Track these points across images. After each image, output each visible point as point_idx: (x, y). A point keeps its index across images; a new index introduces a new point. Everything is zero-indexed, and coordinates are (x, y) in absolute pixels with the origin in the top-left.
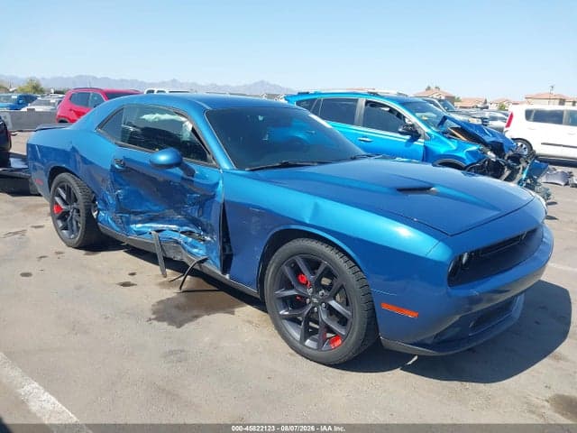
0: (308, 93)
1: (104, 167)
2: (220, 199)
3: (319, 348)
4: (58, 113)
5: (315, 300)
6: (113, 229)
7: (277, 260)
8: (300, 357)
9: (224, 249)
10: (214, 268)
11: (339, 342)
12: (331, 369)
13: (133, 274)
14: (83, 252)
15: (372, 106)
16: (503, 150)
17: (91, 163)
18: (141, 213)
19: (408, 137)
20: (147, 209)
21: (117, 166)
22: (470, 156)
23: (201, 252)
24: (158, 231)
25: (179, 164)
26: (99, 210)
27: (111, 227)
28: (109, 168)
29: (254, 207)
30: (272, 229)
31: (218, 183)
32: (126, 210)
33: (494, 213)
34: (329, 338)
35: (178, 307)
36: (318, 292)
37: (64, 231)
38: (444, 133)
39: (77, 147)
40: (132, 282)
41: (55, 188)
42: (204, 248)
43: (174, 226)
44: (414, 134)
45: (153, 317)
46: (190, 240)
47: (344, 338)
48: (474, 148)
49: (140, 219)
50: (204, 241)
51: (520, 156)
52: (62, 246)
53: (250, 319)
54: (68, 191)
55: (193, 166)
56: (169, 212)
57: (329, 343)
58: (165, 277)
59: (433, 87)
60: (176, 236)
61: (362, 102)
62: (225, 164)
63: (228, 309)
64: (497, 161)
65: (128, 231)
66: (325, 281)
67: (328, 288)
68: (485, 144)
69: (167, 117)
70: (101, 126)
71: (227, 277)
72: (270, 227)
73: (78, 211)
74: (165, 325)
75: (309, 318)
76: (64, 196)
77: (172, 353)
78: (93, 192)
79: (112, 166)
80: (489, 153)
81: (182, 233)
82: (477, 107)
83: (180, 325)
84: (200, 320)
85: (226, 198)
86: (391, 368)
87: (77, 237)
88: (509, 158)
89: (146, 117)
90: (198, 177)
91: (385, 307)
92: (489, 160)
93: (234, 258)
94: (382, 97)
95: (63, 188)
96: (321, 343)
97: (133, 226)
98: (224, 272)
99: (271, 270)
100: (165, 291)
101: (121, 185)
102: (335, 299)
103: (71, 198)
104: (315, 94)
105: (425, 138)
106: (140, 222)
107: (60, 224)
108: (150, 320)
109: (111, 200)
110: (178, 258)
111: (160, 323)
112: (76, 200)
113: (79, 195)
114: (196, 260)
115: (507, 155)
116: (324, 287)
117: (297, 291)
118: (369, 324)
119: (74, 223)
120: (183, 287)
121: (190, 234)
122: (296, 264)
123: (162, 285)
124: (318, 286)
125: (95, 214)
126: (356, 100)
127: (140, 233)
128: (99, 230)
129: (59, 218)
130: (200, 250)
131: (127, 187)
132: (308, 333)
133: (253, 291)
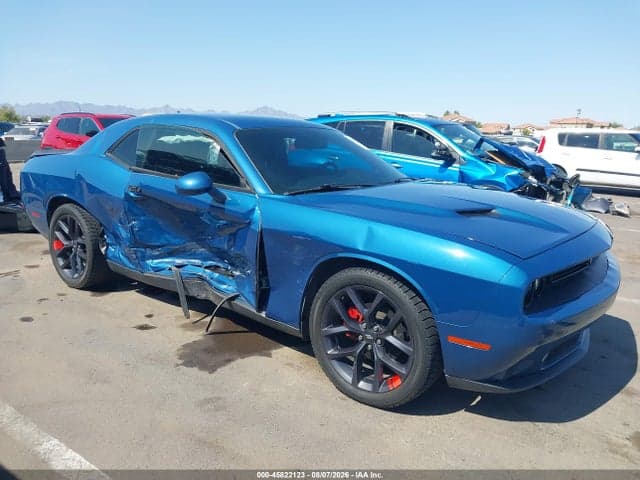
0: (329, 116)
1: (116, 195)
2: (257, 227)
3: (375, 390)
4: (43, 142)
5: (369, 337)
6: (125, 266)
7: (324, 293)
8: (354, 402)
9: (260, 283)
10: (247, 305)
11: (399, 382)
12: (389, 413)
13: (150, 316)
14: (88, 293)
15: (400, 129)
16: (544, 175)
17: (100, 192)
18: (159, 247)
19: (441, 162)
20: (166, 242)
21: (132, 194)
22: (510, 181)
23: (230, 288)
24: (179, 267)
25: (208, 190)
26: (108, 245)
27: (123, 264)
28: (123, 196)
29: (298, 234)
30: (317, 259)
31: (253, 210)
32: (141, 244)
33: (564, 236)
34: (386, 379)
35: (207, 350)
36: (372, 327)
37: (66, 270)
38: (480, 157)
39: (82, 174)
40: (151, 325)
41: (56, 221)
42: (234, 283)
43: (197, 261)
44: (448, 159)
45: (181, 362)
46: (217, 275)
47: (404, 378)
48: (515, 172)
49: (157, 253)
50: (233, 276)
51: (564, 180)
52: (64, 287)
53: (290, 361)
54: (72, 224)
55: (224, 192)
56: (192, 245)
57: (386, 384)
58: (188, 318)
59: (452, 112)
60: (200, 272)
61: (390, 125)
62: (260, 189)
63: (264, 351)
64: (539, 186)
65: (144, 268)
66: (380, 315)
67: (384, 322)
68: (526, 168)
69: (190, 138)
70: (111, 150)
71: (263, 314)
72: (316, 257)
73: (83, 247)
74: (195, 370)
75: (362, 358)
76: (66, 231)
77: (207, 401)
78: (101, 225)
79: (127, 195)
80: (530, 178)
81: (206, 268)
82: (500, 133)
83: (212, 370)
84: (233, 364)
85: (264, 227)
86: (454, 409)
87: (82, 277)
88: (551, 183)
89: (165, 139)
90: (230, 203)
91: (452, 340)
92: (530, 186)
93: (271, 293)
94: (413, 119)
95: (65, 221)
96: (376, 385)
97: (149, 262)
98: (260, 308)
99: (318, 304)
100: (189, 333)
101: (136, 215)
102: (392, 334)
103: (75, 231)
104: (336, 117)
105: (460, 163)
106: (157, 257)
107: (61, 262)
108: (178, 365)
109: (124, 234)
110: (203, 296)
111: (190, 369)
112: (81, 234)
113: (85, 228)
114: (225, 298)
115: (549, 180)
116: (379, 322)
117: (347, 326)
118: (433, 360)
119: (79, 260)
120: (210, 329)
121: (215, 268)
122: (347, 297)
123: (184, 326)
124: (372, 320)
125: (103, 250)
126: (384, 123)
127: (157, 270)
128: (109, 268)
129: (60, 255)
130: (229, 287)
131: (142, 218)
132: (361, 374)
133: (294, 329)
